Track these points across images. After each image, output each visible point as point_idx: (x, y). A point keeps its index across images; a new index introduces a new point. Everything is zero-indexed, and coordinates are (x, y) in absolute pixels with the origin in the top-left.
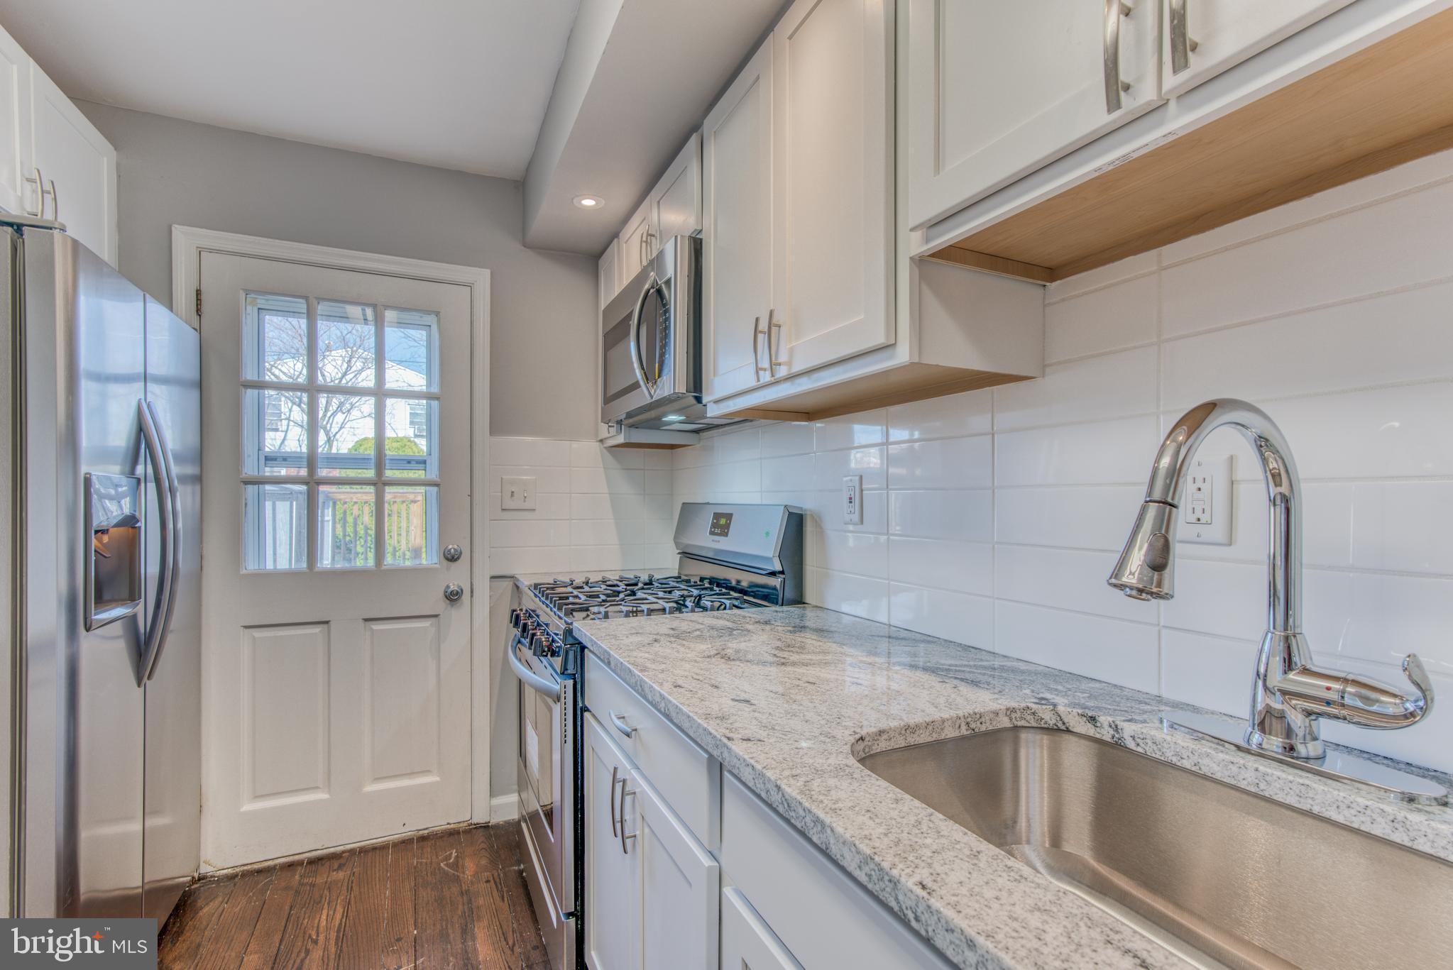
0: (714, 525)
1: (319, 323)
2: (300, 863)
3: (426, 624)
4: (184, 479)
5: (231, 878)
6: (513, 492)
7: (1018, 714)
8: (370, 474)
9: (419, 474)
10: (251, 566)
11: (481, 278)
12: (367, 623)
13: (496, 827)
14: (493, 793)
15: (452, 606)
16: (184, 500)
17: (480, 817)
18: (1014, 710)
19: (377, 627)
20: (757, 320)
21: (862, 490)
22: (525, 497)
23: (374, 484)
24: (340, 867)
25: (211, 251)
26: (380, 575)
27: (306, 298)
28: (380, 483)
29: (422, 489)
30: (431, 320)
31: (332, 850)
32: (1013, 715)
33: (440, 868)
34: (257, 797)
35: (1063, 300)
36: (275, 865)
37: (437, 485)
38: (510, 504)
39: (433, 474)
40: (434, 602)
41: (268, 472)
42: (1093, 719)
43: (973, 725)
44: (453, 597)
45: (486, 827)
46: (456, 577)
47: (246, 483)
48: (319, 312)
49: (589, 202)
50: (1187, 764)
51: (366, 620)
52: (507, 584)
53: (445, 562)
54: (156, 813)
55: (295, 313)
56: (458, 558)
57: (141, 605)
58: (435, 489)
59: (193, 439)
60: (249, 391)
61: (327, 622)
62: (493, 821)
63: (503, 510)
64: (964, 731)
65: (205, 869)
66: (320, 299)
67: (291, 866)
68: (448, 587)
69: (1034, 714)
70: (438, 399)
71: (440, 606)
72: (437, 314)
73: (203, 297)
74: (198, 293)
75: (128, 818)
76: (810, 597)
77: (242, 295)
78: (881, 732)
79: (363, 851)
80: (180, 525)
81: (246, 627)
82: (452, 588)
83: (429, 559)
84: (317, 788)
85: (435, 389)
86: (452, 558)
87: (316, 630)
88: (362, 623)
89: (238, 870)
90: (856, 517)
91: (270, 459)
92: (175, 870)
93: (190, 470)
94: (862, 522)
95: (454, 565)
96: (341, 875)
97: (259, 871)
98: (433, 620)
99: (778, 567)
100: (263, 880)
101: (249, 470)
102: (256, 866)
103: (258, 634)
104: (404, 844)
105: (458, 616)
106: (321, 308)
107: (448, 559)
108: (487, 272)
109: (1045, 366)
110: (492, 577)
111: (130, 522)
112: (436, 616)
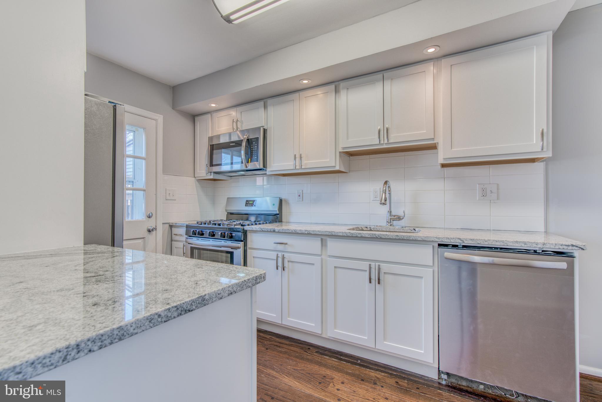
0: (246, 204)
3: (140, 241)
6: (169, 194)
11: (160, 118)
15: (149, 234)
20: (295, 155)
21: (303, 193)
22: (173, 195)
35: (353, 160)
37: (144, 190)
38: (168, 198)
40: (144, 233)
46: (151, 224)
49: (213, 105)
50: (380, 230)
52: (167, 226)
56: (152, 216)
58: (144, 192)
63: (166, 200)
68: (148, 227)
70: (145, 159)
71: (146, 234)
72: (145, 129)
76: (283, 220)
82: (150, 227)
83: (142, 217)
85: (144, 156)
86: (150, 217)
90: (301, 200)
94: (303, 201)
95: (150, 219)
98: (143, 239)
105: (151, 238)
107: (148, 217)
108: (163, 116)
109: (350, 171)
110: (163, 224)
112: (143, 238)
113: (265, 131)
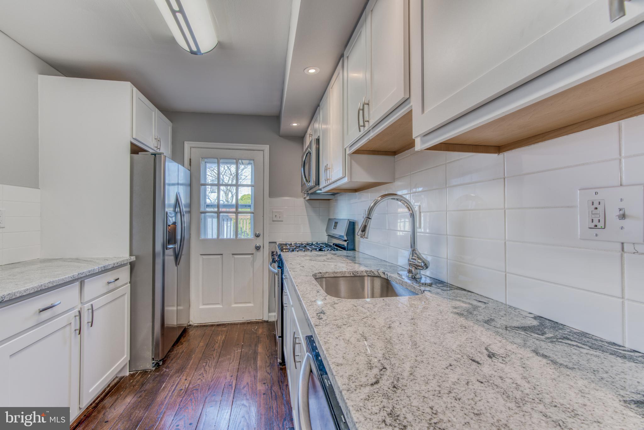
0: (334, 226)
1: (221, 165)
2: (215, 325)
3: (250, 256)
4: (186, 212)
5: (197, 326)
6: (276, 215)
7: (369, 272)
8: (234, 210)
9: (249, 210)
10: (202, 237)
11: (266, 148)
12: (233, 255)
13: (270, 322)
14: (269, 312)
15: (257, 251)
16: (186, 218)
17: (266, 319)
18: (368, 271)
19: (236, 256)
20: (325, 166)
22: (280, 217)
23: (235, 213)
24: (225, 327)
25: (193, 147)
26: (236, 241)
27: (217, 158)
28: (237, 213)
29: (250, 214)
30: (252, 162)
31: (223, 323)
32: (367, 273)
33: (252, 330)
34: (204, 304)
36: (208, 325)
37: (253, 213)
38: (275, 219)
39: (252, 210)
40: (252, 250)
41: (208, 210)
42: (384, 273)
43: (355, 274)
44: (258, 248)
45: (267, 322)
46: (259, 242)
47: (201, 213)
48: (221, 162)
49: (295, 125)
51: (233, 254)
52: (274, 245)
53: (255, 237)
54: (180, 305)
55: (214, 163)
56: (259, 236)
57: (177, 245)
58: (253, 214)
59: (188, 201)
60: (203, 186)
61: (222, 254)
62: (270, 320)
63: (273, 221)
64: (352, 275)
65: (191, 323)
66: (221, 159)
67: (212, 326)
68: (256, 245)
69: (373, 272)
70: (253, 186)
71: (254, 251)
72: (253, 160)
73: (191, 161)
74: (190, 159)
75: (173, 306)
76: (357, 249)
77: (201, 159)
78: (327, 272)
79: (231, 324)
80: (185, 225)
81: (201, 255)
82: (258, 245)
83: (251, 236)
84: (219, 304)
85: (253, 184)
86: (258, 236)
87: (219, 256)
88: (231, 255)
89: (199, 324)
91: (208, 206)
92: (184, 322)
93: (188, 209)
95: (258, 238)
96: (225, 329)
97: (204, 326)
99: (346, 238)
100: (205, 328)
101: (202, 209)
102: (204, 324)
103: (204, 257)
104: (243, 324)
105: (259, 254)
106: (221, 161)
108: (268, 146)
109: (395, 179)
110: (270, 242)
111: (174, 223)
112: (253, 254)
113: (318, 141)
